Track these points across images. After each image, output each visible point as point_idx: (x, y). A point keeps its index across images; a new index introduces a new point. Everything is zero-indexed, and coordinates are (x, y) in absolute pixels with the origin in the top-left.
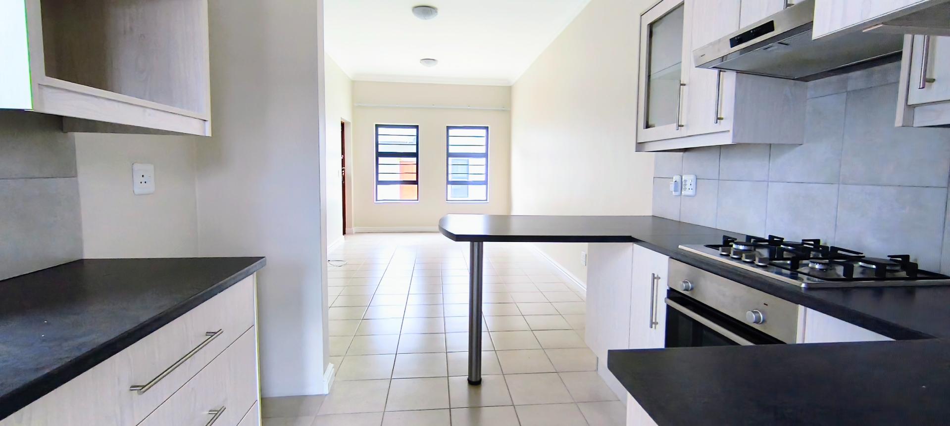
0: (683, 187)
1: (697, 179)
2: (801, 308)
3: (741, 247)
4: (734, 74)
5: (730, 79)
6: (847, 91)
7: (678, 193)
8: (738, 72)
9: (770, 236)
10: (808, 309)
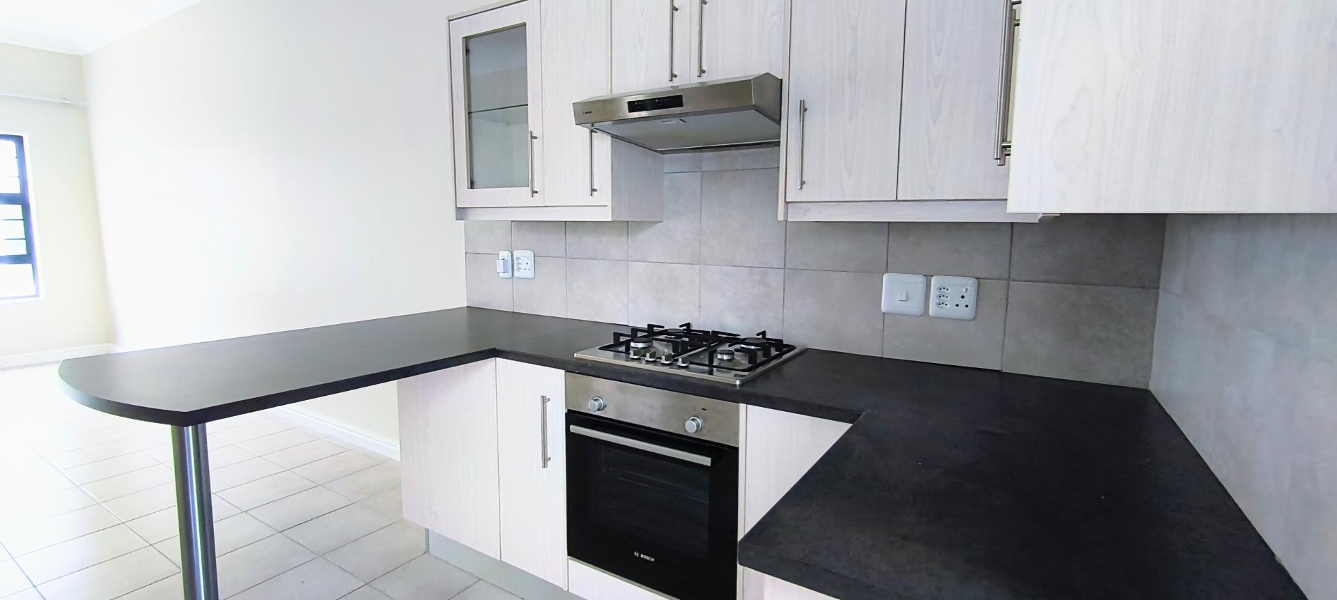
0: (515, 267)
1: (534, 256)
2: (742, 406)
3: (640, 345)
4: (609, 138)
5: (604, 144)
6: (702, 172)
7: (509, 275)
8: (613, 136)
9: (649, 325)
10: (749, 406)
